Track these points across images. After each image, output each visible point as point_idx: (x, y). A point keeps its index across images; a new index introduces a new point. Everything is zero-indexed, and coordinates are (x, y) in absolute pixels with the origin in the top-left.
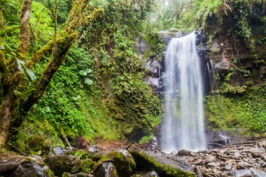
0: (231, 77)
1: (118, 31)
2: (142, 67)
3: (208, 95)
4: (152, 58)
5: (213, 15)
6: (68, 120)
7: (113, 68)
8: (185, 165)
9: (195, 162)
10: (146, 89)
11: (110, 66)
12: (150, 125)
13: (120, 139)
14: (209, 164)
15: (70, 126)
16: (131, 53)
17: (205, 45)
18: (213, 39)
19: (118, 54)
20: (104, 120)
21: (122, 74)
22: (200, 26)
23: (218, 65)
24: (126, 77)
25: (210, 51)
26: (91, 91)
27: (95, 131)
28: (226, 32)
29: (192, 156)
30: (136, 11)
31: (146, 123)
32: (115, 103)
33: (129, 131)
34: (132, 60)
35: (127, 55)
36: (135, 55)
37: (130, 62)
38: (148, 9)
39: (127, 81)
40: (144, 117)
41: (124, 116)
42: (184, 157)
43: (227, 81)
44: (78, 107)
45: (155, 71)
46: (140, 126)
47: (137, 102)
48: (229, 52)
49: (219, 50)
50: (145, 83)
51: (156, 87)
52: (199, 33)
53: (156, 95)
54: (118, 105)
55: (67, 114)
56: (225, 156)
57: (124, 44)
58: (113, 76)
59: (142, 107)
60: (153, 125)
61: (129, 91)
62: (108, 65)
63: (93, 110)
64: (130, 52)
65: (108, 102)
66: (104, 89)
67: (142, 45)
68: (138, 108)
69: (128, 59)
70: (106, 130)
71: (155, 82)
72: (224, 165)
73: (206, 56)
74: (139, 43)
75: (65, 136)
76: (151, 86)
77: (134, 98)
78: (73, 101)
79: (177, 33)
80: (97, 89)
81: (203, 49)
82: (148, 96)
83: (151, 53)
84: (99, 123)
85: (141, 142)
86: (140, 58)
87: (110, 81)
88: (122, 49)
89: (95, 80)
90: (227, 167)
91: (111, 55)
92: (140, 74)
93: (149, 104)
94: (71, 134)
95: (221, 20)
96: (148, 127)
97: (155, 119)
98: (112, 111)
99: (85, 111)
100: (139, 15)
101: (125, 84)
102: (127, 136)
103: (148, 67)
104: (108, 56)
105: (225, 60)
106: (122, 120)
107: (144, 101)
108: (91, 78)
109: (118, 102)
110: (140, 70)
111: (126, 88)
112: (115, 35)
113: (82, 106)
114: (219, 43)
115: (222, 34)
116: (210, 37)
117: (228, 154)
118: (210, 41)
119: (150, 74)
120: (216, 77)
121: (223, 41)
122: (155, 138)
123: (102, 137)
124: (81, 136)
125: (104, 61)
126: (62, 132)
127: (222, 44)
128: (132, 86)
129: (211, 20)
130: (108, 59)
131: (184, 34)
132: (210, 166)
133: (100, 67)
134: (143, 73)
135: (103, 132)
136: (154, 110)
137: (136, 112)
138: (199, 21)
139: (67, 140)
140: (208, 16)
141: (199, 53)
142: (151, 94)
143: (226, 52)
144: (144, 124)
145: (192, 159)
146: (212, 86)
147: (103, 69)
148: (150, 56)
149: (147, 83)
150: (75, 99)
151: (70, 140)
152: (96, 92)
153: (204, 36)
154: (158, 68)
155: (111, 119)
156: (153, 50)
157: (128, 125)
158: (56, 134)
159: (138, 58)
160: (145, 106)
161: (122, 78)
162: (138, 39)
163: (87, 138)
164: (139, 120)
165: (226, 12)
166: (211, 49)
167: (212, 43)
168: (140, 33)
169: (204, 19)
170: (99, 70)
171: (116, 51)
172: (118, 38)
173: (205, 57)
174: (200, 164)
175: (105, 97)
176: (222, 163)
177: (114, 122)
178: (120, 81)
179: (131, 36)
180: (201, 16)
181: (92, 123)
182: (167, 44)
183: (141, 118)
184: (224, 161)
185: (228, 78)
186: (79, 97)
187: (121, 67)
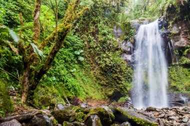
0: (188, 52)
1: (101, 22)
2: (119, 47)
3: (170, 66)
4: (126, 40)
5: (172, 6)
6: (67, 85)
7: (98, 49)
8: (151, 118)
9: (159, 116)
10: (122, 63)
11: (96, 47)
12: (126, 89)
13: (104, 99)
14: (170, 117)
15: (69, 90)
16: (111, 37)
17: (167, 29)
18: (173, 24)
19: (101, 38)
20: (93, 85)
21: (104, 52)
22: (162, 15)
23: (177, 44)
24: (107, 55)
25: (170, 33)
26: (83, 65)
27: (87, 93)
28: (183, 19)
29: (157, 112)
30: (113, 7)
31: (123, 87)
32: (100, 73)
33: (111, 93)
34: (112, 42)
35: (108, 39)
36: (114, 39)
37: (110, 44)
38: (123, 5)
39: (108, 58)
40: (121, 83)
41: (107, 83)
42: (151, 112)
43: (184, 56)
44: (74, 76)
45: (129, 50)
46: (119, 90)
47: (116, 73)
48: (186, 33)
49: (177, 32)
50: (122, 58)
51: (129, 61)
52: (162, 20)
53: (129, 67)
54: (103, 75)
55: (67, 82)
56: (183, 112)
57: (105, 31)
58: (98, 54)
59: (120, 76)
60: (128, 89)
61: (110, 65)
62: (95, 46)
63: (85, 79)
64: (109, 36)
65: (95, 73)
66: (92, 64)
67: (119, 31)
68: (116, 77)
69: (108, 42)
70: (94, 92)
71: (129, 57)
72: (182, 119)
73: (168, 37)
74: (117, 30)
75: (65, 97)
76: (126, 60)
77: (113, 70)
78: (71, 73)
79: (145, 21)
80: (88, 64)
81: (165, 32)
82: (123, 68)
83: (126, 37)
84: (89, 88)
85: (120, 101)
86: (118, 40)
87: (96, 58)
88: (104, 34)
89: (85, 57)
90: (184, 120)
91: (96, 40)
92: (117, 52)
93: (124, 74)
94: (70, 95)
95: (179, 10)
96: (124, 90)
97: (129, 85)
98: (98, 79)
99: (79, 79)
100: (116, 10)
101: (107, 59)
102: (109, 97)
103: (123, 47)
104: (94, 40)
105: (182, 40)
106: (106, 86)
107: (121, 72)
108: (83, 56)
109: (102, 73)
110: (117, 49)
111: (108, 63)
112: (99, 25)
113: (77, 76)
114: (178, 27)
115: (180, 20)
116: (171, 23)
117: (186, 110)
118: (171, 25)
119: (125, 52)
120: (176, 52)
121: (181, 25)
122: (129, 99)
123: (91, 98)
124: (77, 97)
125: (92, 44)
126: (64, 94)
127: (180, 28)
128: (112, 61)
129: (171, 9)
130: (94, 42)
131: (150, 21)
132: (171, 119)
133: (89, 48)
134: (120, 51)
135: (92, 94)
136: (129, 78)
137: (115, 79)
138: (162, 11)
139: (67, 99)
140: (169, 7)
141: (162, 36)
142: (126, 67)
143: (183, 33)
144: (121, 88)
145: (157, 113)
146: (173, 59)
147: (91, 49)
148: (124, 39)
149: (123, 59)
150: (72, 71)
151: (69, 99)
152: (87, 66)
153: (165, 22)
154: (131, 48)
155: (97, 85)
156: (127, 34)
157: (110, 89)
158: (60, 96)
159: (116, 41)
160: (122, 75)
161: (105, 55)
162: (115, 27)
163: (81, 98)
164: (118, 85)
165: (182, 3)
166: (171, 32)
167: (172, 27)
168: (117, 23)
169: (165, 9)
170: (88, 50)
171: (99, 36)
172: (101, 27)
173: (166, 38)
174: (163, 117)
175: (93, 69)
176: (181, 116)
177: (100, 87)
178: (103, 57)
179: (110, 25)
180: (163, 7)
181: (84, 88)
182: (137, 30)
183: (119, 84)
184: (182, 115)
185: (185, 53)
186: (75, 70)
187: (104, 48)
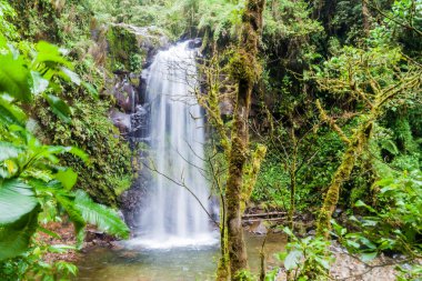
2: (106, 92)
4: (118, 73)
10: (111, 132)
12: (113, 191)
24: (78, 110)
31: (105, 188)
34: (90, 77)
35: (84, 69)
39: (80, 118)
40: (103, 179)
45: (127, 101)
47: (94, 154)
50: (109, 120)
51: (126, 129)
53: (125, 142)
59: (101, 163)
60: (118, 191)
61: (84, 136)
68: (94, 164)
71: (126, 121)
76: (118, 126)
77: (89, 148)
82: (112, 144)
86: (103, 75)
92: (101, 103)
93: (113, 157)
96: (109, 194)
97: (121, 183)
101: (77, 122)
107: (106, 152)
110: (102, 98)
111: (78, 131)
119: (118, 105)
128: (88, 126)
134: (107, 104)
136: (120, 167)
142: (117, 141)
144: (102, 191)
148: (114, 69)
154: (131, 97)
159: (101, 75)
160: (106, 160)
161: (72, 111)
164: (95, 183)
183: (98, 180)
